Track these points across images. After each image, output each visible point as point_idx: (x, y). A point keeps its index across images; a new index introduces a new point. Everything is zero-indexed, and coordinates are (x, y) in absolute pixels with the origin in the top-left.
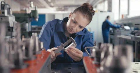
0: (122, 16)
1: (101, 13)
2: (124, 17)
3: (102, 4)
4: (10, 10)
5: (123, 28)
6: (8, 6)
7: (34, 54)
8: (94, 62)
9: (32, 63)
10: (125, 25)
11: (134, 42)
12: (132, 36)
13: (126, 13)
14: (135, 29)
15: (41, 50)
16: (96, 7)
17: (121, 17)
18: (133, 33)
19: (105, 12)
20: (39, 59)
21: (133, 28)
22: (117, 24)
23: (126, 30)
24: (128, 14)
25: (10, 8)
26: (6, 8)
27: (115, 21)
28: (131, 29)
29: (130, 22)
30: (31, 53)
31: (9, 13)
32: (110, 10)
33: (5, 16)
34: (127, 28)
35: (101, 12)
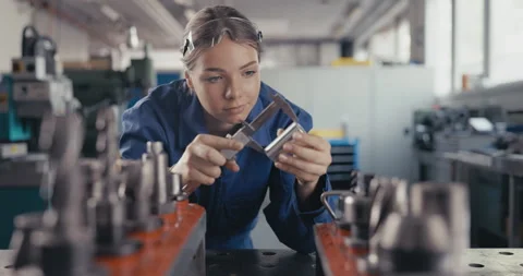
0: (465, 79)
1: (387, 70)
2: (470, 86)
3: (391, 35)
4: (57, 58)
5: (466, 125)
6: (47, 45)
7: (154, 211)
8: (348, 242)
9: (149, 241)
10: (475, 114)
11: (506, 177)
12: (497, 153)
13: (479, 70)
14: (509, 129)
15: (175, 198)
16: (366, 45)
17: (458, 85)
18: (501, 145)
19: (400, 64)
20: (167, 228)
21: (501, 127)
22: (443, 109)
23: (476, 132)
24: (486, 74)
25: (53, 52)
26: (41, 51)
27: (437, 100)
28: (495, 129)
29: (493, 102)
30: (144, 208)
31: (50, 69)
32: (418, 58)
33: (35, 81)
34: (481, 124)
35: (386, 64)
